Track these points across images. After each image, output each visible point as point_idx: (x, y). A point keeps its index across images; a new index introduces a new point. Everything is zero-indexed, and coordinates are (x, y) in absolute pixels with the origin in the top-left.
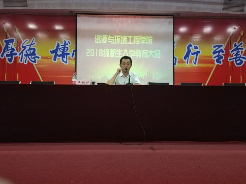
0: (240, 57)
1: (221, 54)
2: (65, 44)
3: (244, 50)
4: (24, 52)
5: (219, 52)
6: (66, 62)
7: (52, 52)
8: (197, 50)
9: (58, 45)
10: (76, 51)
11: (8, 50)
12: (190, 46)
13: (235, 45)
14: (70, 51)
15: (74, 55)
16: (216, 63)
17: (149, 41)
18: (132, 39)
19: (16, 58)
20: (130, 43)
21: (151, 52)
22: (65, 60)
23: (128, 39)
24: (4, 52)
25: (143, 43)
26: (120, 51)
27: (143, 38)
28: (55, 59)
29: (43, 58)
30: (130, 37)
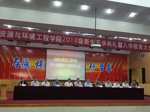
0: (110, 69)
1: (103, 67)
2: (41, 61)
3: (111, 66)
4: (24, 64)
5: (102, 66)
6: (42, 69)
7: (36, 64)
8: (94, 65)
9: (38, 61)
10: (46, 64)
11: (16, 63)
12: (91, 63)
13: (108, 64)
14: (43, 64)
15: (45, 66)
16: (101, 71)
17: (76, 61)
20: (68, 61)
21: (77, 65)
22: (41, 67)
23: (68, 60)
24: (14, 63)
25: (73, 61)
26: (64, 64)
27: (73, 59)
28: (37, 67)
29: (31, 66)
30: (68, 59)
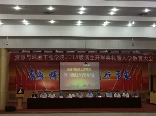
0: (128, 76)
2: (55, 72)
5: (119, 74)
9: (52, 72)
11: (31, 75)
15: (59, 76)
18: (83, 69)
19: (35, 78)
21: (90, 74)
22: (55, 78)
26: (77, 74)
